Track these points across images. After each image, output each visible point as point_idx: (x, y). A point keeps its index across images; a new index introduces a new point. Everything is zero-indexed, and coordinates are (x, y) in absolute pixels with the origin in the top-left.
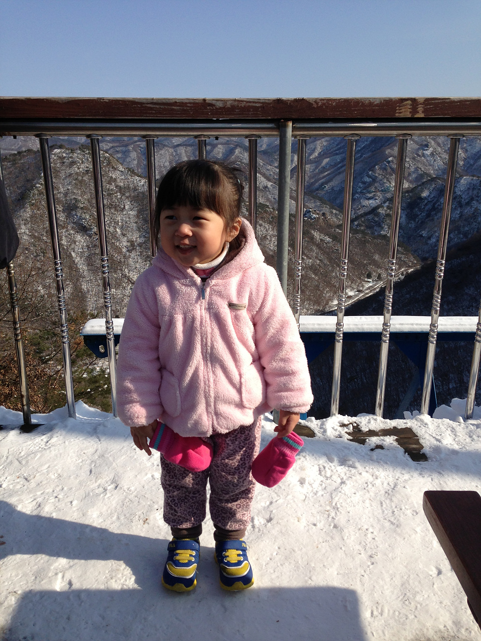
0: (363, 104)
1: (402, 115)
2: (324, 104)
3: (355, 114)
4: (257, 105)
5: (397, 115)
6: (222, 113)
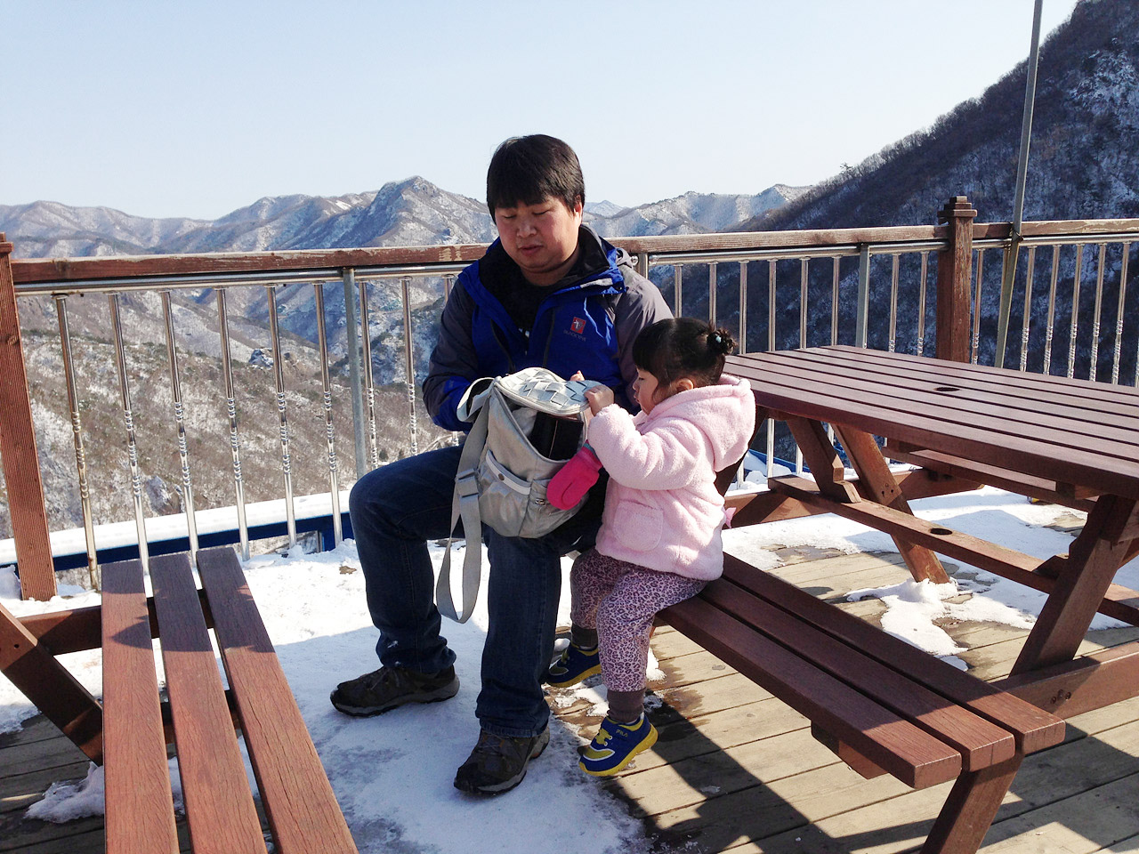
0: (411, 252)
1: (444, 260)
2: (378, 253)
3: (406, 260)
4: (321, 256)
5: (440, 260)
6: (289, 264)
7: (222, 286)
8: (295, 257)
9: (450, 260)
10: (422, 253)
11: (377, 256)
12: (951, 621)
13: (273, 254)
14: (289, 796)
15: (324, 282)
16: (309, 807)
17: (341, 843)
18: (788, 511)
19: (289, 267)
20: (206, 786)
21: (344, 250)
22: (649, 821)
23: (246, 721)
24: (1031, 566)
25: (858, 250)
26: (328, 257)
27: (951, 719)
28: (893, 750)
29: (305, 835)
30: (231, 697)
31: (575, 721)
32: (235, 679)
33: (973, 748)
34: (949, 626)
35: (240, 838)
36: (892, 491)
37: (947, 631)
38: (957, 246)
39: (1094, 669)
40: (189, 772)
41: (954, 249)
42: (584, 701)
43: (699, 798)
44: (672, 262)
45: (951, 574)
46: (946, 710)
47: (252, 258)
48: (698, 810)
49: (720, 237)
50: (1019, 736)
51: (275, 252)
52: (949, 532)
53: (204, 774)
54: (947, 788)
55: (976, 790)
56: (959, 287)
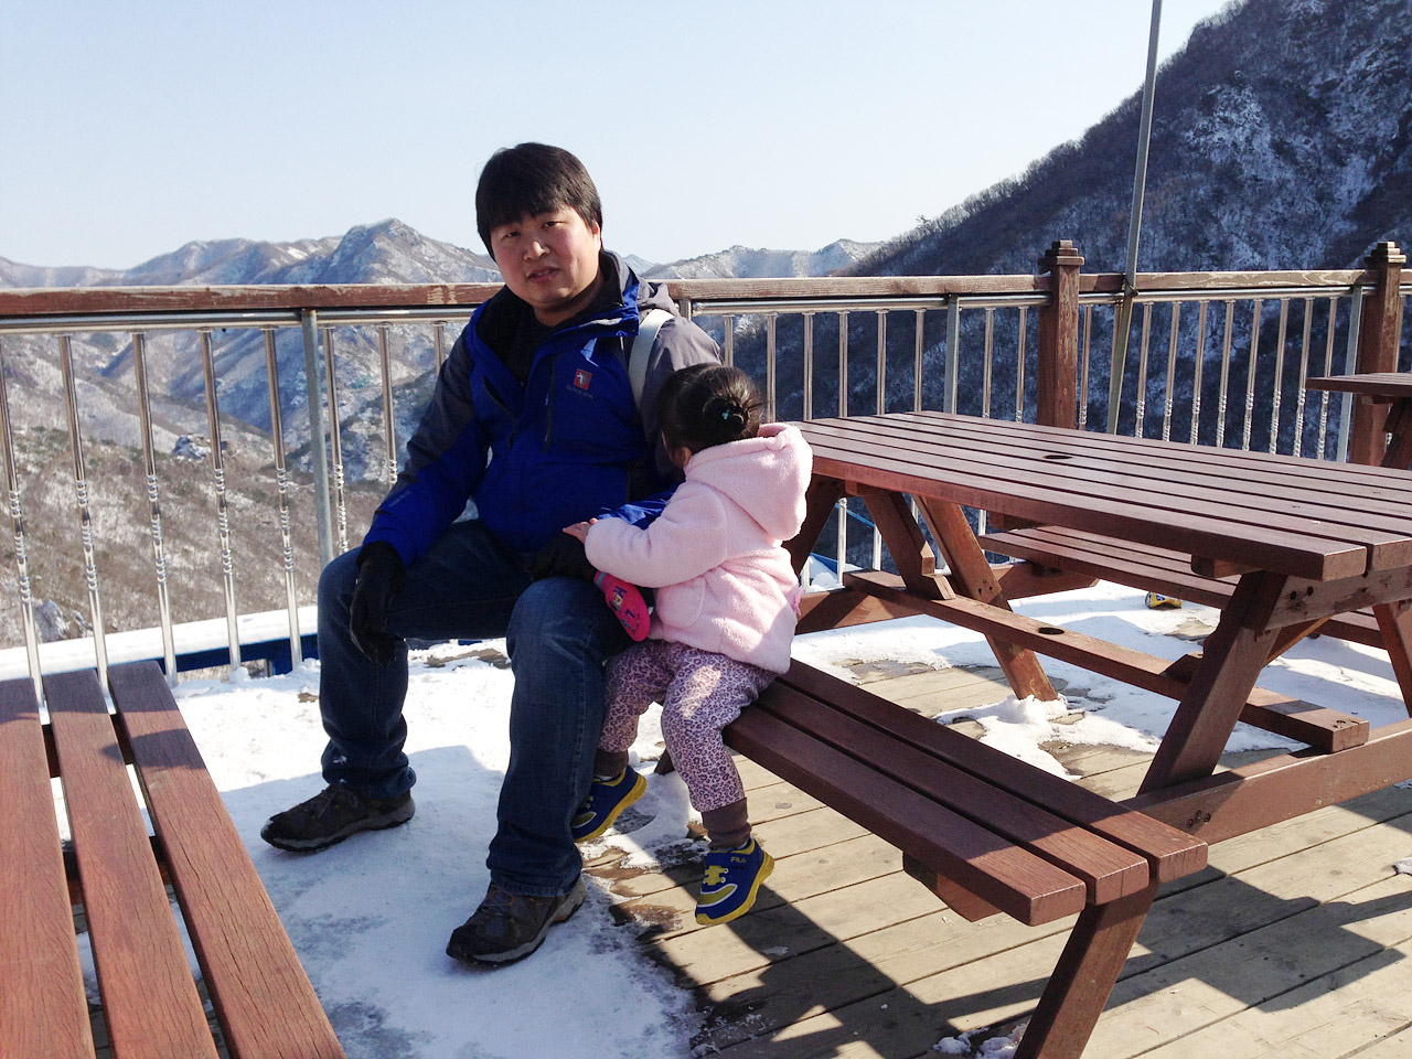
0: (391, 292)
1: (434, 303)
2: (348, 292)
3: (384, 302)
4: (272, 293)
5: (429, 302)
6: (229, 303)
7: (140, 330)
8: (238, 294)
9: (442, 303)
10: (406, 292)
11: (346, 295)
12: (1060, 744)
13: (208, 289)
14: (239, 963)
15: (276, 326)
16: (265, 974)
17: (308, 1016)
18: (867, 613)
19: (229, 307)
20: (126, 950)
21: (303, 286)
22: (700, 992)
23: (178, 873)
24: (1158, 667)
25: (946, 302)
26: (281, 295)
27: (1072, 844)
28: (1003, 880)
29: (260, 1007)
30: (158, 843)
31: (606, 875)
32: (163, 820)
33: (1099, 875)
34: (1058, 751)
35: (173, 1013)
36: (991, 588)
37: (1056, 757)
38: (1061, 300)
39: (1239, 785)
40: (103, 934)
41: (1057, 304)
42: (616, 850)
43: (762, 961)
44: (721, 312)
45: (1059, 690)
46: (1064, 832)
47: (180, 294)
48: (761, 977)
49: (780, 283)
50: (1153, 862)
51: (211, 287)
52: (1059, 632)
53: (124, 937)
54: (1072, 920)
55: (1099, 936)
56: (1063, 350)
